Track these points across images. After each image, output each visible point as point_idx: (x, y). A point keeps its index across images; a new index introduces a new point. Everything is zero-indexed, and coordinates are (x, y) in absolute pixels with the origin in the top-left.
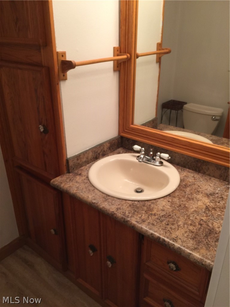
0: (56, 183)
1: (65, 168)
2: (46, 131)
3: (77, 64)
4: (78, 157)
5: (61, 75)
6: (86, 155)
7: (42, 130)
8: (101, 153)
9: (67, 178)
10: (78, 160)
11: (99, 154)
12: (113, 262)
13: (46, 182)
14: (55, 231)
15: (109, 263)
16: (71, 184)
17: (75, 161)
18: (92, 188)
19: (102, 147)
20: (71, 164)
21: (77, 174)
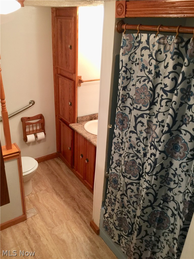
0: (71, 125)
1: (76, 121)
2: (71, 105)
3: (84, 81)
4: (82, 117)
5: (79, 84)
6: (86, 117)
7: (70, 104)
8: (94, 118)
9: (76, 125)
10: (82, 118)
11: (93, 118)
12: (88, 161)
13: (68, 125)
14: (70, 148)
15: (86, 161)
16: (76, 127)
17: (81, 118)
18: (83, 129)
19: (94, 115)
20: (79, 119)
21: (80, 124)
